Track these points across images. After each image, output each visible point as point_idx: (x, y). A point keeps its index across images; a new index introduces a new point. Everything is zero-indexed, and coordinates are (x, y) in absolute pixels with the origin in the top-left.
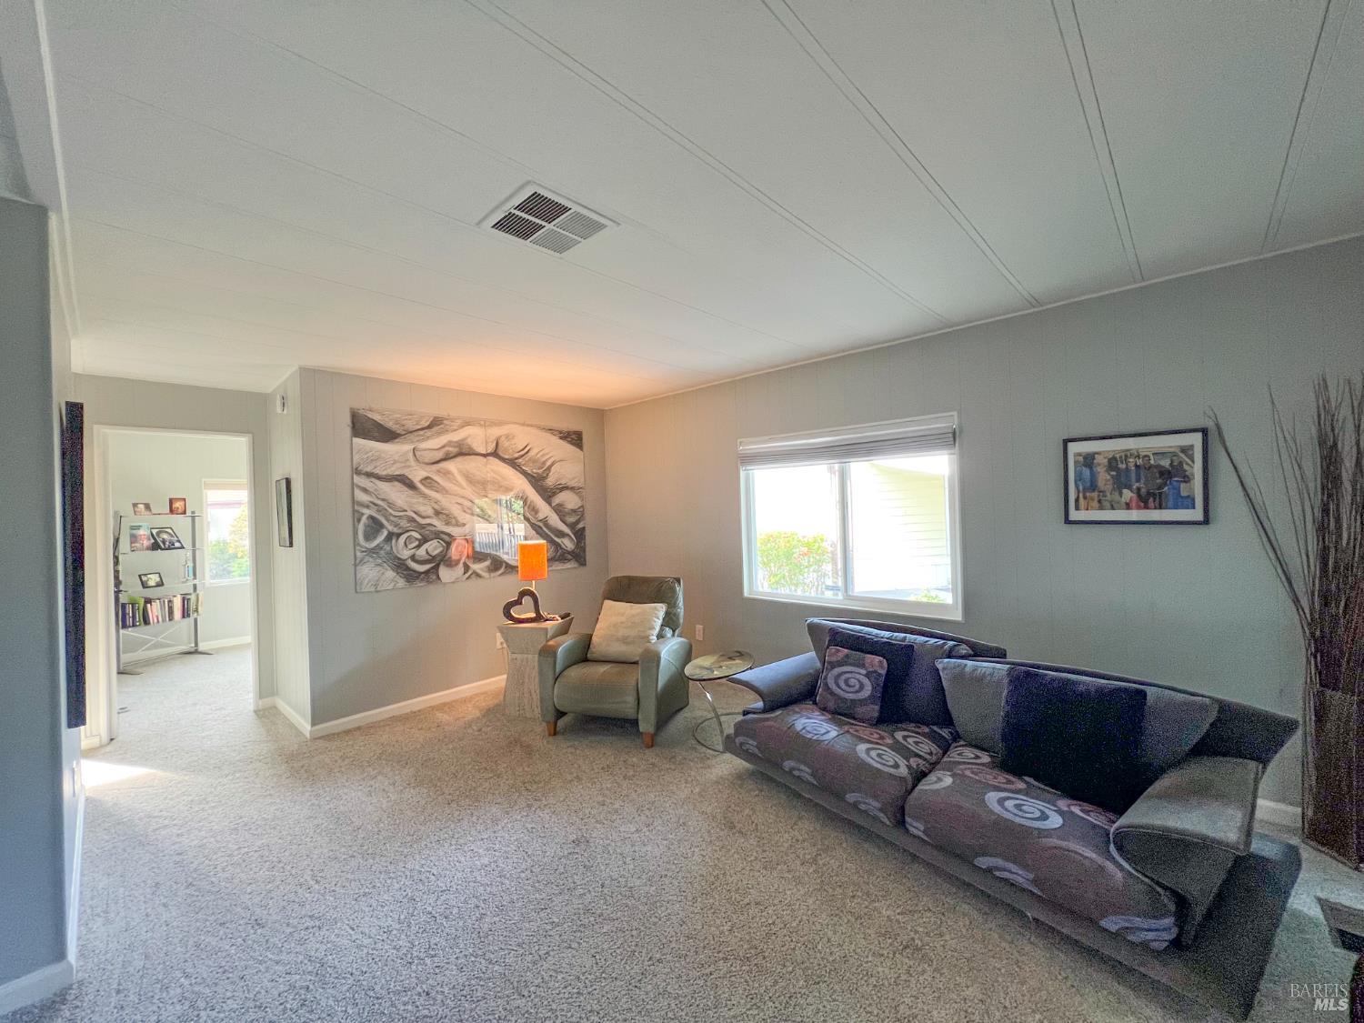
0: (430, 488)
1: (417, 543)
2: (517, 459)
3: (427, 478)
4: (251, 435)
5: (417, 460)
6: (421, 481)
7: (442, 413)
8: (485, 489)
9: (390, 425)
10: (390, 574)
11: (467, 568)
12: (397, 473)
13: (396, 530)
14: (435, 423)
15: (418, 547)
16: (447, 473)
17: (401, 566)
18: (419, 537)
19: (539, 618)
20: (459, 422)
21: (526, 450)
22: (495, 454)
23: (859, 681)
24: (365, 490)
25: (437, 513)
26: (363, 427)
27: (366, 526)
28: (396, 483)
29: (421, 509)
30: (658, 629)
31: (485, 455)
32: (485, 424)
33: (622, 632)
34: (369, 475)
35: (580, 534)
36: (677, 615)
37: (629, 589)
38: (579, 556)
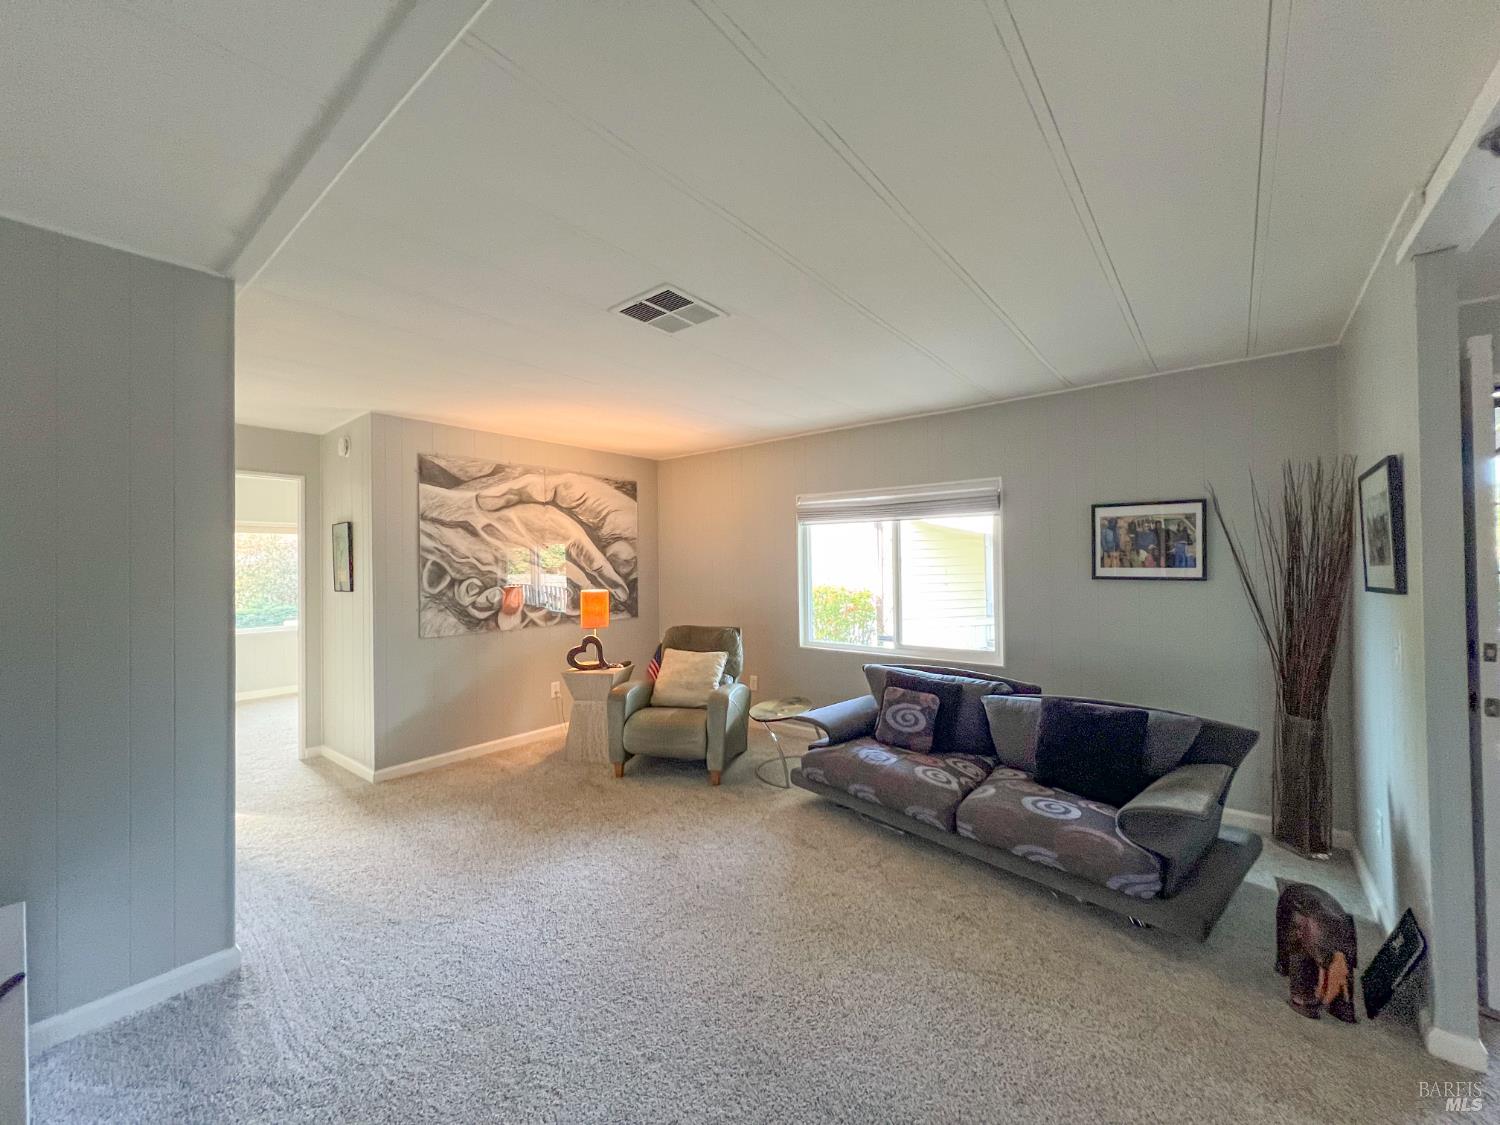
0: (492, 534)
1: (477, 590)
2: (574, 508)
3: (489, 525)
4: (303, 477)
5: (480, 507)
6: (483, 528)
7: (504, 462)
8: (543, 537)
9: (454, 471)
10: (452, 620)
11: (524, 616)
12: (461, 519)
13: (458, 576)
14: (497, 470)
15: (479, 594)
16: (508, 521)
17: (462, 613)
18: (480, 584)
19: (602, 665)
20: (520, 469)
21: (582, 500)
22: (553, 503)
23: (915, 716)
24: (430, 536)
25: (497, 560)
26: (429, 472)
27: (431, 572)
28: (460, 530)
29: (484, 556)
30: (720, 675)
31: (544, 504)
32: (546, 472)
33: (685, 679)
34: (434, 521)
35: (632, 585)
36: (737, 663)
37: (689, 639)
38: (630, 607)
